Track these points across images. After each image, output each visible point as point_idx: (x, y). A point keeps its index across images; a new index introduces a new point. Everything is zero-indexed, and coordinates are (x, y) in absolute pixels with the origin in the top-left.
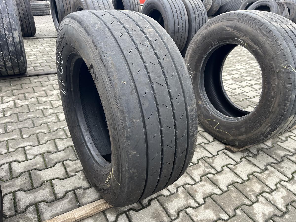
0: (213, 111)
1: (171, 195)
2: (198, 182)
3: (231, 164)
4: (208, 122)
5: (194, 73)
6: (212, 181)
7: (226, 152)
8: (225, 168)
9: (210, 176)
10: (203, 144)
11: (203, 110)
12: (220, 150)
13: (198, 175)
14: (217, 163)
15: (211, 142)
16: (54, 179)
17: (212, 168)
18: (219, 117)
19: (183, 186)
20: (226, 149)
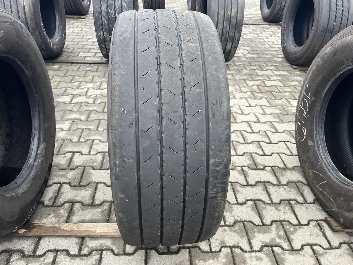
0: (325, 160)
1: (210, 252)
2: (256, 251)
3: (320, 246)
4: (312, 174)
5: (312, 100)
6: (276, 259)
7: (324, 226)
8: (307, 249)
9: (277, 250)
10: (293, 202)
11: (311, 154)
12: (315, 219)
13: (261, 241)
14: (299, 236)
15: (308, 203)
16: (101, 183)
17: (287, 240)
18: (331, 172)
19: (231, 247)
20: (325, 221)
